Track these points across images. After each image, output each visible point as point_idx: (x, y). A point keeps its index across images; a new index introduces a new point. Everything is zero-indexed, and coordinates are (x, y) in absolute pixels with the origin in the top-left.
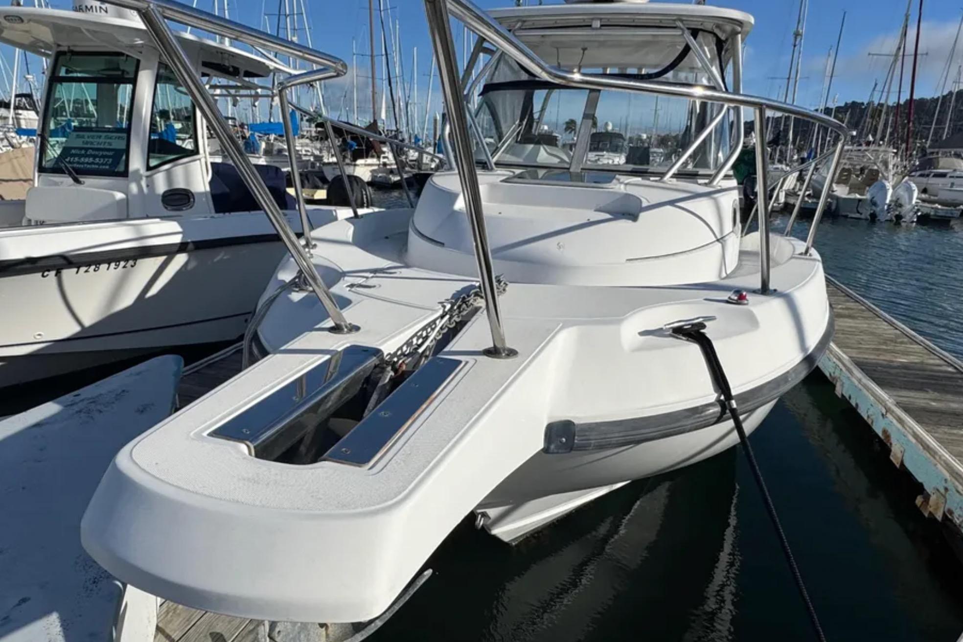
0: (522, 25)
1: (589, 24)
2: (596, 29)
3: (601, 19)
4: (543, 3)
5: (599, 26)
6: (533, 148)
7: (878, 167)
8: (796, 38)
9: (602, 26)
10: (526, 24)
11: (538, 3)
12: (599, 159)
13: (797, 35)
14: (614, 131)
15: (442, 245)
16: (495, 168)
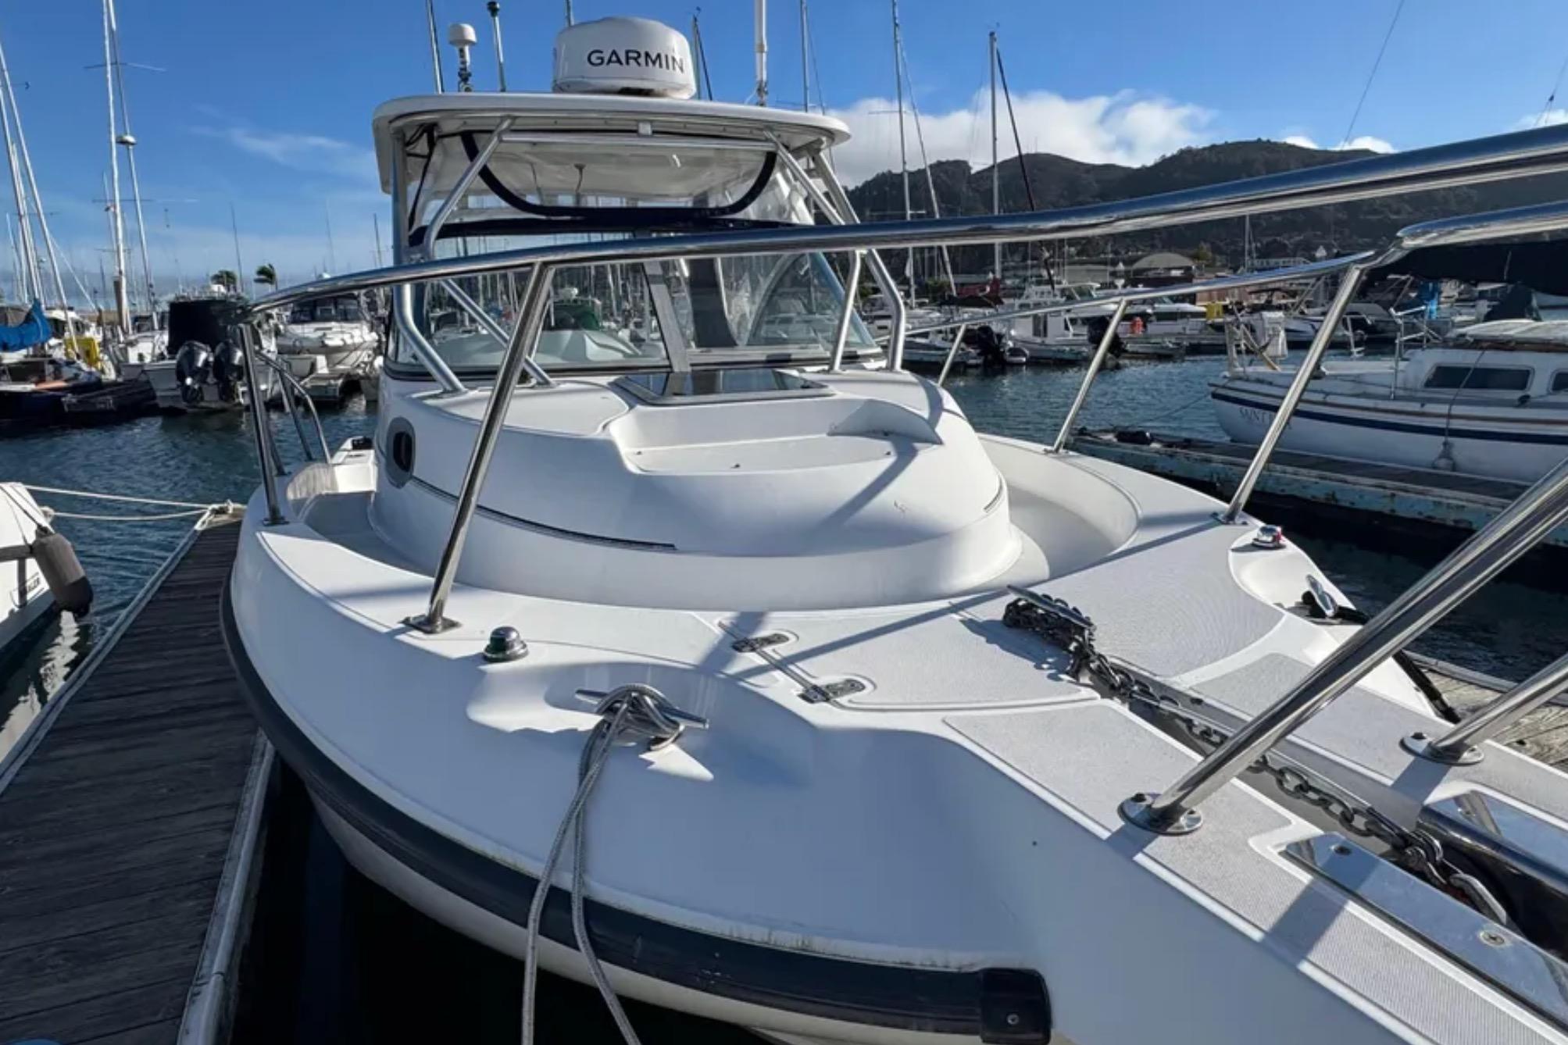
0: (511, 124)
1: (634, 128)
2: (646, 136)
3: (651, 122)
4: (507, 89)
5: (650, 132)
6: (572, 337)
9: (654, 132)
10: (518, 121)
11: (499, 88)
15: (669, 547)
16: (551, 380)
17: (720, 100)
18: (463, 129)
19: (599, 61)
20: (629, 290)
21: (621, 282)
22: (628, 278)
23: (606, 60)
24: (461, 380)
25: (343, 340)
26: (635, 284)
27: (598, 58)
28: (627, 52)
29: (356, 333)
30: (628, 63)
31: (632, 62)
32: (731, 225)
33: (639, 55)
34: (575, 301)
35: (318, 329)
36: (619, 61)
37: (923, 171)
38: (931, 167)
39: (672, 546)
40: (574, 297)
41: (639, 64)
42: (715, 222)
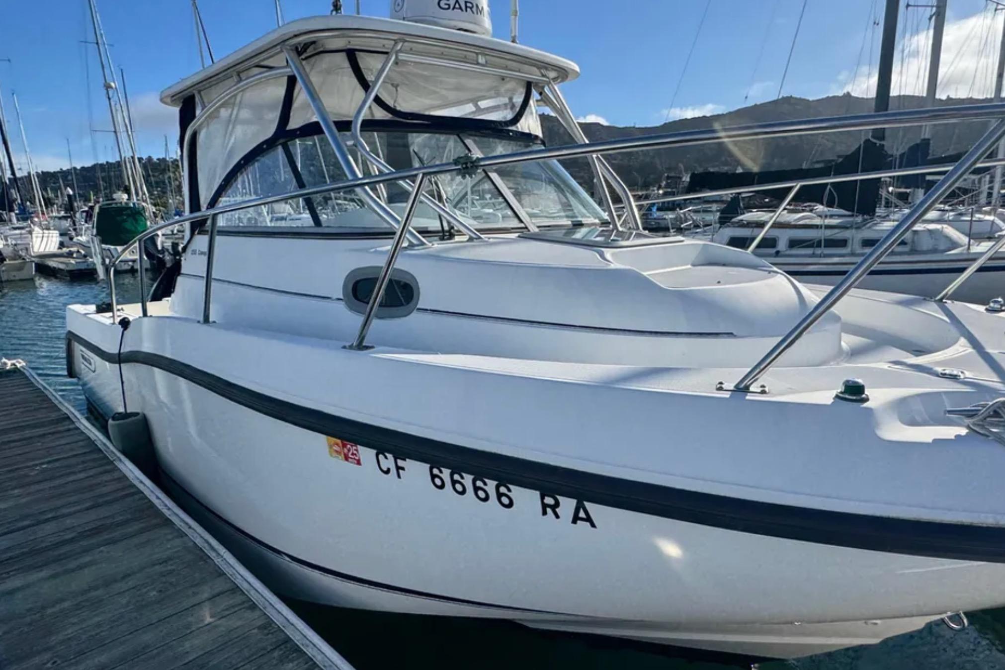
3: (485, 55)
5: (484, 62)
15: (730, 335)
16: (482, 236)
17: (521, 44)
18: (349, 47)
19: (447, 7)
23: (452, 7)
24: (424, 237)
27: (446, 4)
28: (466, 2)
30: (466, 11)
31: (468, 9)
32: (511, 134)
33: (473, 6)
36: (461, 8)
39: (732, 334)
41: (473, 12)
42: (502, 131)
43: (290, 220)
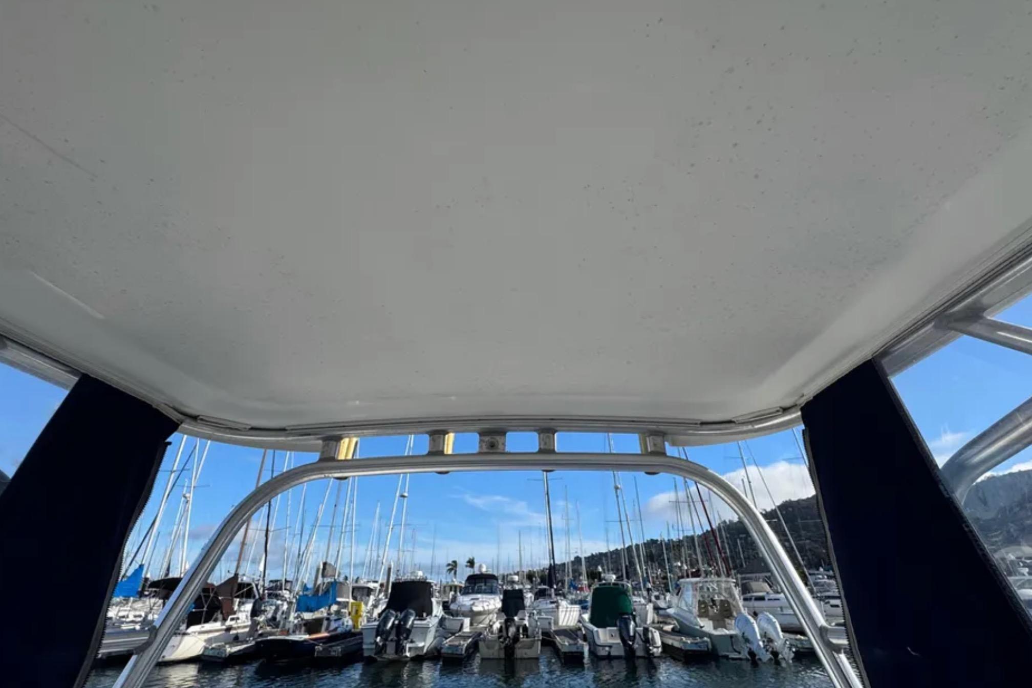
7: (724, 596)
8: (616, 492)
12: (473, 604)
13: (617, 488)
14: (488, 573)
20: (649, 572)
21: (644, 568)
22: (648, 565)
25: (483, 607)
26: (652, 568)
29: (492, 602)
34: (614, 584)
35: (472, 599)
37: (775, 510)
38: (779, 507)
40: (613, 581)
43: (769, 600)
